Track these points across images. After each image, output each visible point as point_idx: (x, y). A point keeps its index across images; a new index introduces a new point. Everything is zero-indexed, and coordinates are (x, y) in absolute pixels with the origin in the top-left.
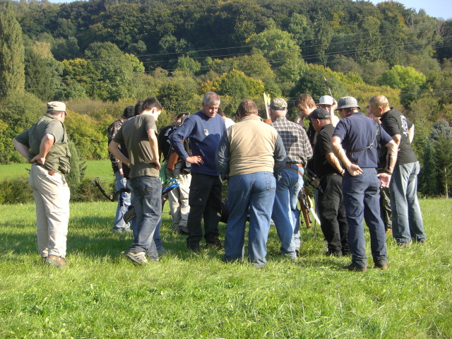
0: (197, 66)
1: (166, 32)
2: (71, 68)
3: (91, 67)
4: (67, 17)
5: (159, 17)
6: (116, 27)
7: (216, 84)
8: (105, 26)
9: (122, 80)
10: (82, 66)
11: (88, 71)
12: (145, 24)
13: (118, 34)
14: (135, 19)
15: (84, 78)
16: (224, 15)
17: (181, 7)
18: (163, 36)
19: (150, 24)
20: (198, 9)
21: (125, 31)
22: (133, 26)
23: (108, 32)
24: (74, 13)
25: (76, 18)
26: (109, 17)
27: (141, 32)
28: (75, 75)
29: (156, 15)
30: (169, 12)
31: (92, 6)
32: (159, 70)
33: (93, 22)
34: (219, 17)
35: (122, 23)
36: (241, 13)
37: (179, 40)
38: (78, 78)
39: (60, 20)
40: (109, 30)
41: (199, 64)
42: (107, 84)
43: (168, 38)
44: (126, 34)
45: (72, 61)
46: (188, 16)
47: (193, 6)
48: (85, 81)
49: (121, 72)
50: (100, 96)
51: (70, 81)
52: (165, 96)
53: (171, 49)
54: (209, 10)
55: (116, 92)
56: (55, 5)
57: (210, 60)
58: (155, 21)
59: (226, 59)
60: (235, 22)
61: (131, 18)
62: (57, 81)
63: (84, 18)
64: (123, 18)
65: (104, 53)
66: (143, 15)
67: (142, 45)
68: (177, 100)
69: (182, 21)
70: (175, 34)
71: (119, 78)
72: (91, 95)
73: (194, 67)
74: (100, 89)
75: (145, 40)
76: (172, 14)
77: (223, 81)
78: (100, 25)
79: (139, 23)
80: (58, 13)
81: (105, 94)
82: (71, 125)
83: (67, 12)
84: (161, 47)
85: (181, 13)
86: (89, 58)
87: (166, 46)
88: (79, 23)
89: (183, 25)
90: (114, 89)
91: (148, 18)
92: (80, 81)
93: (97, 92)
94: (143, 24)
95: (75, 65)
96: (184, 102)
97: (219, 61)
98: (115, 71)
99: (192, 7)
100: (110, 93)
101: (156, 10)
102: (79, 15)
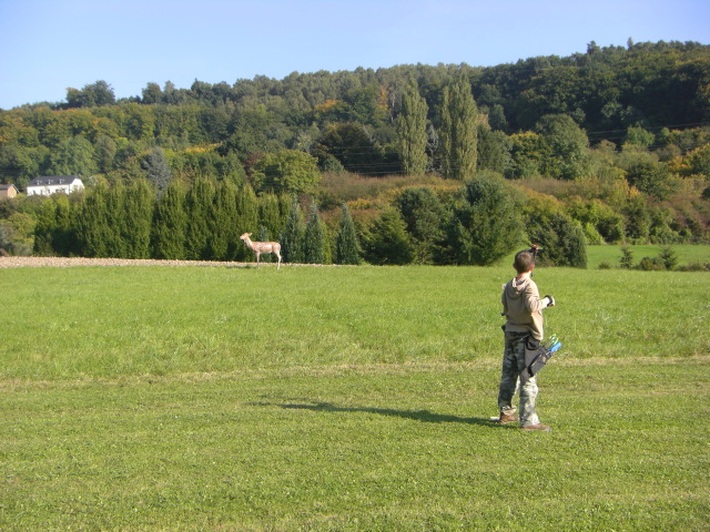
0: (650, 137)
1: (609, 99)
2: (521, 143)
3: (544, 142)
4: (491, 83)
5: (601, 81)
6: (551, 93)
7: (687, 161)
8: (538, 92)
9: (577, 157)
10: (534, 141)
11: (539, 146)
12: (585, 89)
13: (553, 101)
14: (572, 84)
15: (536, 154)
16: (683, 77)
17: (628, 69)
18: (606, 103)
19: (590, 89)
20: (649, 71)
21: (561, 97)
22: (570, 92)
23: (541, 99)
24: (499, 78)
25: (501, 83)
26: (542, 82)
27: (579, 98)
28: (526, 150)
29: (597, 78)
30: (614, 74)
31: (519, 69)
32: (604, 143)
33: (523, 88)
34: (676, 79)
35: (558, 89)
36: (704, 75)
37: (625, 108)
38: (529, 154)
39: (483, 86)
40: (543, 96)
41: (652, 136)
42: (559, 161)
43: (613, 105)
44: (562, 101)
45: (522, 135)
46: (637, 78)
47: (644, 67)
48: (537, 158)
49: (576, 147)
50: (553, 173)
51: (520, 158)
52: (635, 176)
53: (616, 117)
54: (663, 72)
55: (571, 169)
56: (475, 69)
57: (666, 132)
58: (596, 85)
59: (687, 130)
60: (697, 86)
61: (569, 83)
62: (507, 157)
63: (510, 83)
64: (559, 83)
65: (558, 126)
66: (582, 79)
67: (580, 113)
68: (649, 180)
69: (630, 86)
70: (620, 100)
71: (573, 155)
72: (543, 172)
73: (647, 140)
74: (552, 165)
75: (585, 108)
76: (618, 78)
77: (695, 157)
78: (531, 91)
79: (577, 88)
80: (481, 79)
81: (557, 171)
82: (539, 207)
83: (491, 77)
84: (603, 115)
85: (628, 76)
86: (541, 132)
87: (609, 115)
88: (504, 88)
89: (631, 90)
90: (567, 166)
91: (588, 82)
92: (532, 157)
93: (549, 169)
94: (582, 89)
95: (525, 140)
96: (658, 183)
97: (678, 132)
98: (570, 146)
99: (642, 69)
100: (564, 171)
101: (597, 72)
102: (505, 79)
